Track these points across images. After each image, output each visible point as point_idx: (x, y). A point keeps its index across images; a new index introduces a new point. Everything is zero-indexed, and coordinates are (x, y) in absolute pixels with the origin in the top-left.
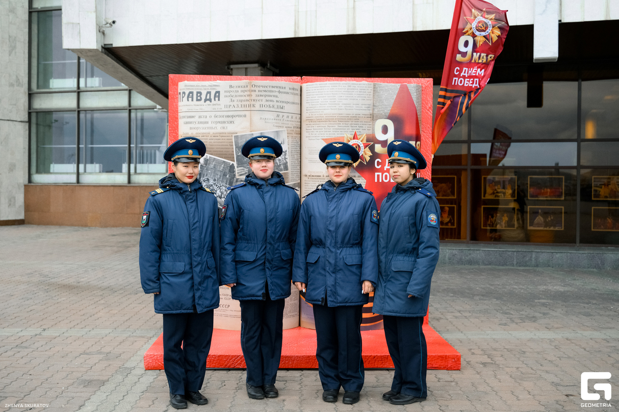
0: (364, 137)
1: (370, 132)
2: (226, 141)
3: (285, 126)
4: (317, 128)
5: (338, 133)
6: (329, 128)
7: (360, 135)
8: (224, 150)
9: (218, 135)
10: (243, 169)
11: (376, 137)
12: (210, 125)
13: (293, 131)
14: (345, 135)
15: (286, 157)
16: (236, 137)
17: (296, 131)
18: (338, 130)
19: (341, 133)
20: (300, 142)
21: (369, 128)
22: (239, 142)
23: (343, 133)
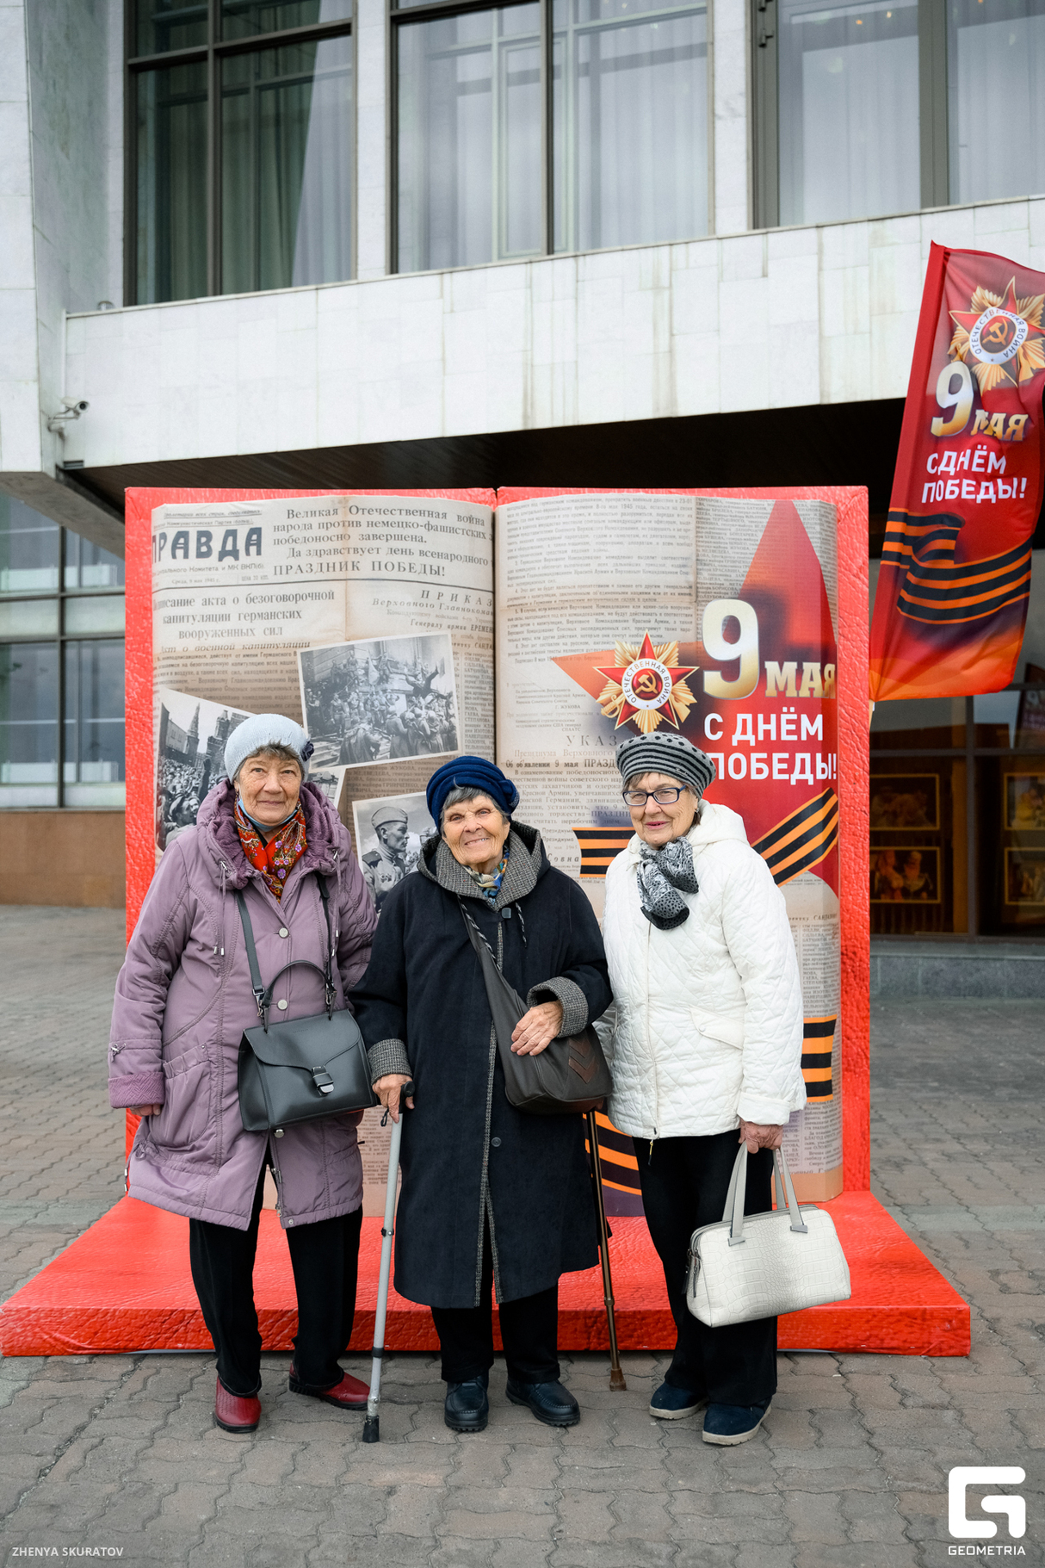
0: (672, 651)
1: (690, 637)
2: (280, 667)
3: (446, 622)
4: (537, 627)
5: (597, 639)
6: (570, 626)
7: (659, 644)
8: (274, 694)
9: (258, 651)
10: (327, 748)
11: (705, 652)
12: (232, 624)
13: (471, 637)
14: (617, 646)
15: (451, 712)
16: (307, 656)
17: (479, 638)
18: (597, 632)
19: (606, 639)
20: (491, 671)
21: (685, 626)
22: (316, 669)
23: (611, 639)
